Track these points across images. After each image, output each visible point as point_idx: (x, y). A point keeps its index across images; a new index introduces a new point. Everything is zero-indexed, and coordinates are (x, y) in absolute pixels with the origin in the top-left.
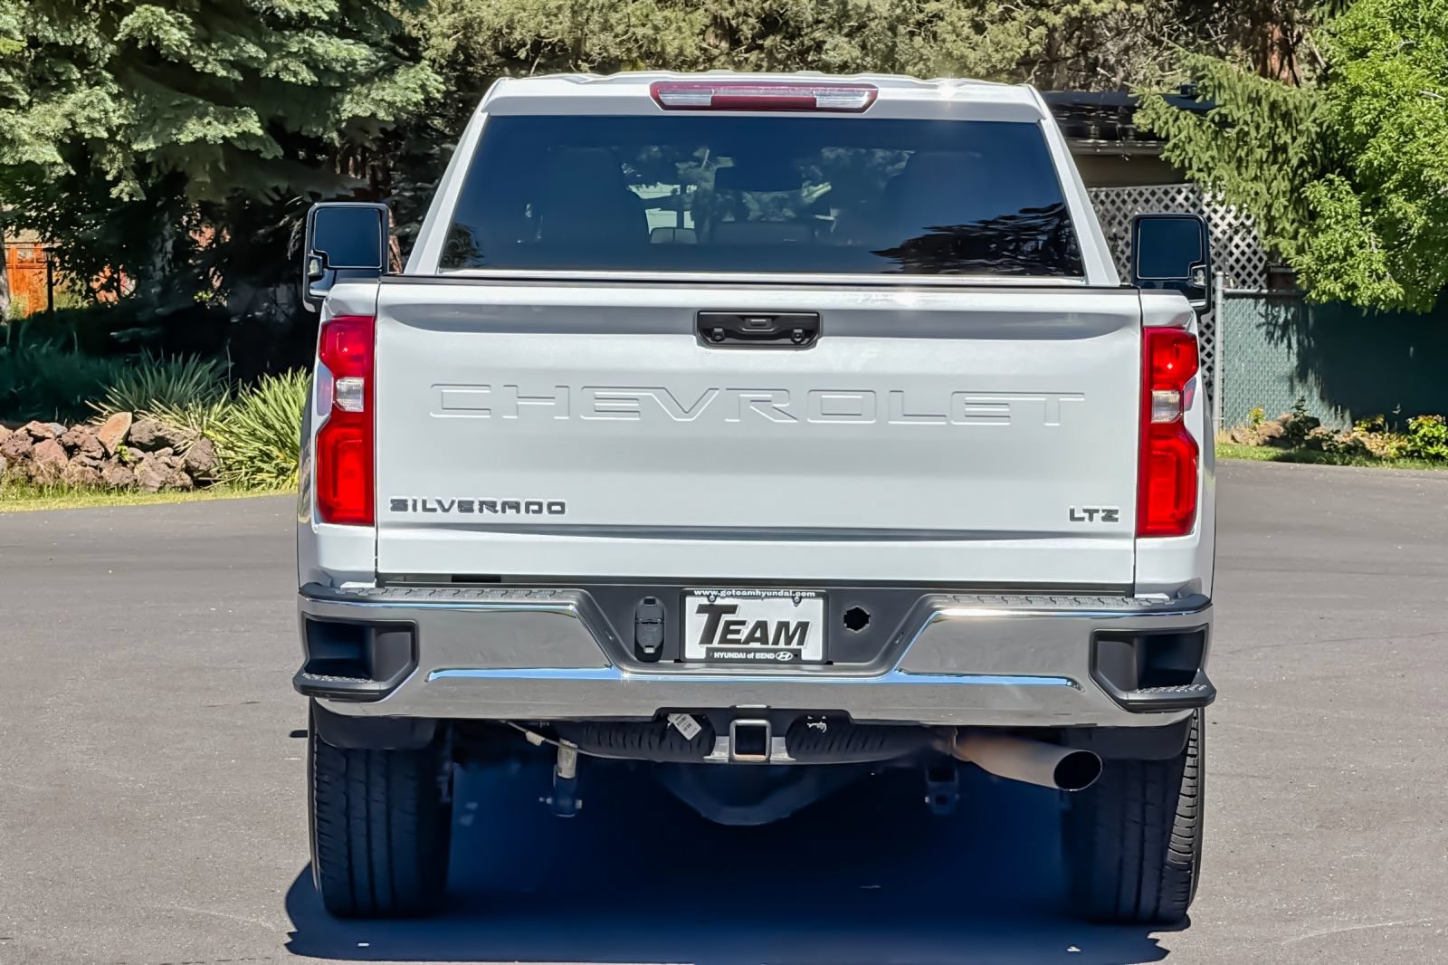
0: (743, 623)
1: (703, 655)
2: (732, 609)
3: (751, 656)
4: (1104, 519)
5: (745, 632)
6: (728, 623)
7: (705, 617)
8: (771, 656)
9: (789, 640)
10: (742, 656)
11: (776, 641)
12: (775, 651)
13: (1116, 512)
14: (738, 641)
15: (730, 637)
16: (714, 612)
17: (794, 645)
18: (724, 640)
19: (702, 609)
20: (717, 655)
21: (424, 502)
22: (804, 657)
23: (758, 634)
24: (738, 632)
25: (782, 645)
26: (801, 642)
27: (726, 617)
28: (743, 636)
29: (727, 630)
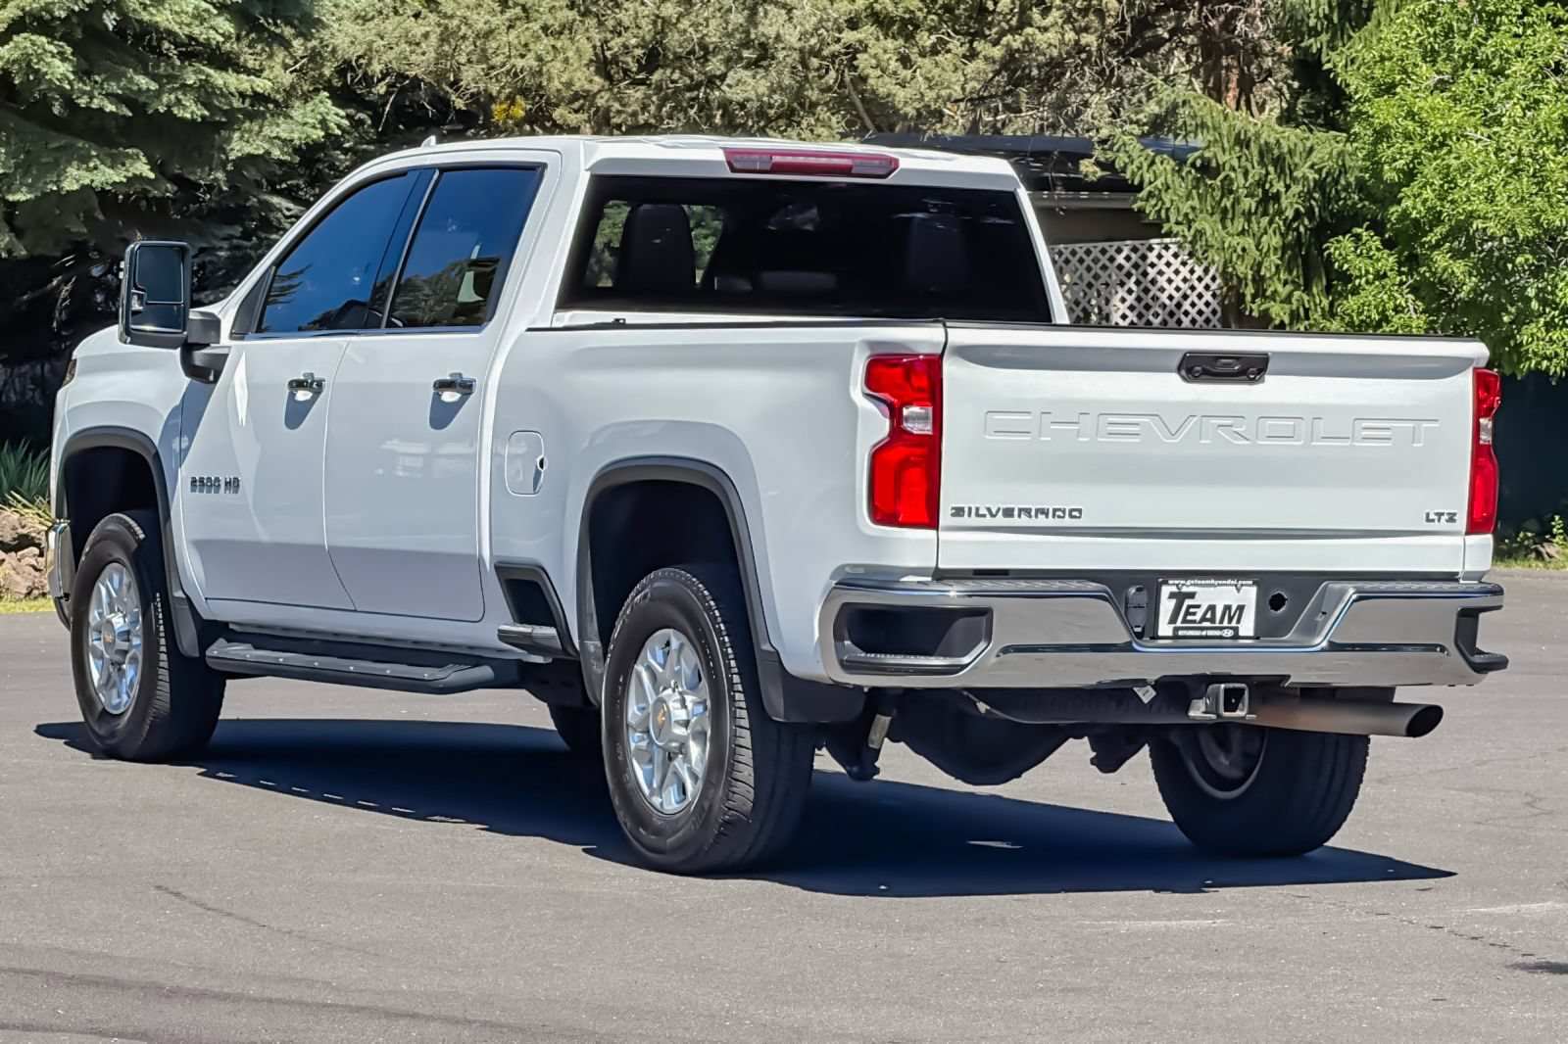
0: (1198, 606)
1: (1170, 633)
2: (1192, 595)
3: (1204, 633)
4: (1447, 521)
5: (1200, 613)
6: (1189, 607)
7: (1173, 602)
8: (1217, 633)
9: (1230, 620)
10: (1197, 633)
11: (1221, 622)
12: (1221, 629)
13: (1455, 514)
14: (1194, 622)
15: (1189, 618)
16: (1180, 597)
17: (1234, 624)
18: (1184, 621)
19: (1172, 595)
20: (1181, 633)
21: (977, 509)
22: (1241, 633)
23: (1209, 616)
24: (1194, 614)
25: (1225, 624)
26: (1238, 621)
27: (1188, 602)
28: (1198, 617)
29: (1188, 613)
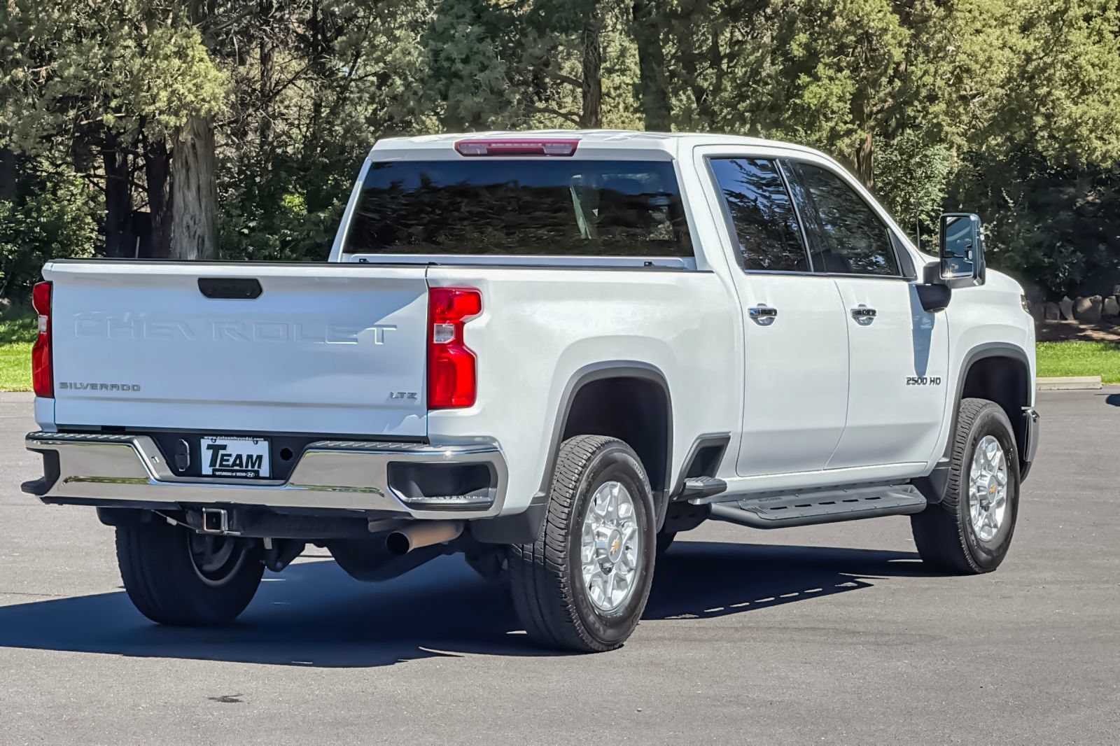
0: (230, 455)
1: (210, 473)
2: (224, 447)
3: (234, 474)
4: (408, 397)
5: (232, 460)
6: (223, 455)
7: (211, 452)
8: (244, 474)
9: (253, 466)
10: (229, 474)
11: (247, 466)
12: (246, 471)
13: (415, 394)
14: (228, 466)
15: (224, 463)
16: (215, 449)
17: (256, 468)
18: (221, 465)
19: (209, 447)
20: (217, 473)
21: (75, 384)
22: (262, 475)
23: (238, 462)
24: (228, 460)
25: (250, 468)
26: (259, 466)
27: (221, 452)
28: (230, 463)
29: (222, 460)
